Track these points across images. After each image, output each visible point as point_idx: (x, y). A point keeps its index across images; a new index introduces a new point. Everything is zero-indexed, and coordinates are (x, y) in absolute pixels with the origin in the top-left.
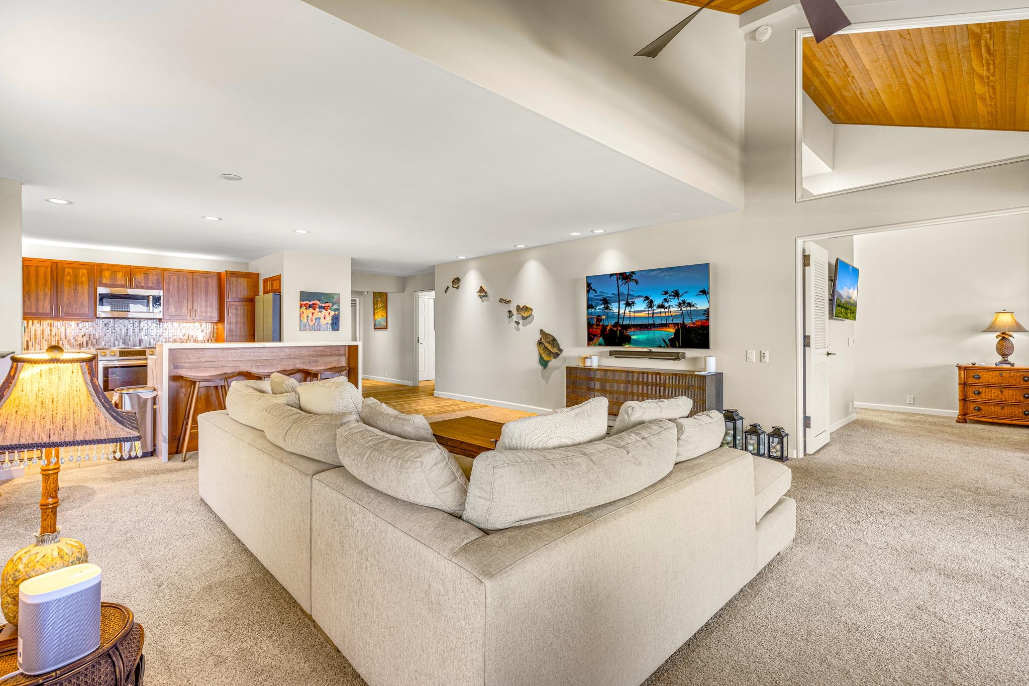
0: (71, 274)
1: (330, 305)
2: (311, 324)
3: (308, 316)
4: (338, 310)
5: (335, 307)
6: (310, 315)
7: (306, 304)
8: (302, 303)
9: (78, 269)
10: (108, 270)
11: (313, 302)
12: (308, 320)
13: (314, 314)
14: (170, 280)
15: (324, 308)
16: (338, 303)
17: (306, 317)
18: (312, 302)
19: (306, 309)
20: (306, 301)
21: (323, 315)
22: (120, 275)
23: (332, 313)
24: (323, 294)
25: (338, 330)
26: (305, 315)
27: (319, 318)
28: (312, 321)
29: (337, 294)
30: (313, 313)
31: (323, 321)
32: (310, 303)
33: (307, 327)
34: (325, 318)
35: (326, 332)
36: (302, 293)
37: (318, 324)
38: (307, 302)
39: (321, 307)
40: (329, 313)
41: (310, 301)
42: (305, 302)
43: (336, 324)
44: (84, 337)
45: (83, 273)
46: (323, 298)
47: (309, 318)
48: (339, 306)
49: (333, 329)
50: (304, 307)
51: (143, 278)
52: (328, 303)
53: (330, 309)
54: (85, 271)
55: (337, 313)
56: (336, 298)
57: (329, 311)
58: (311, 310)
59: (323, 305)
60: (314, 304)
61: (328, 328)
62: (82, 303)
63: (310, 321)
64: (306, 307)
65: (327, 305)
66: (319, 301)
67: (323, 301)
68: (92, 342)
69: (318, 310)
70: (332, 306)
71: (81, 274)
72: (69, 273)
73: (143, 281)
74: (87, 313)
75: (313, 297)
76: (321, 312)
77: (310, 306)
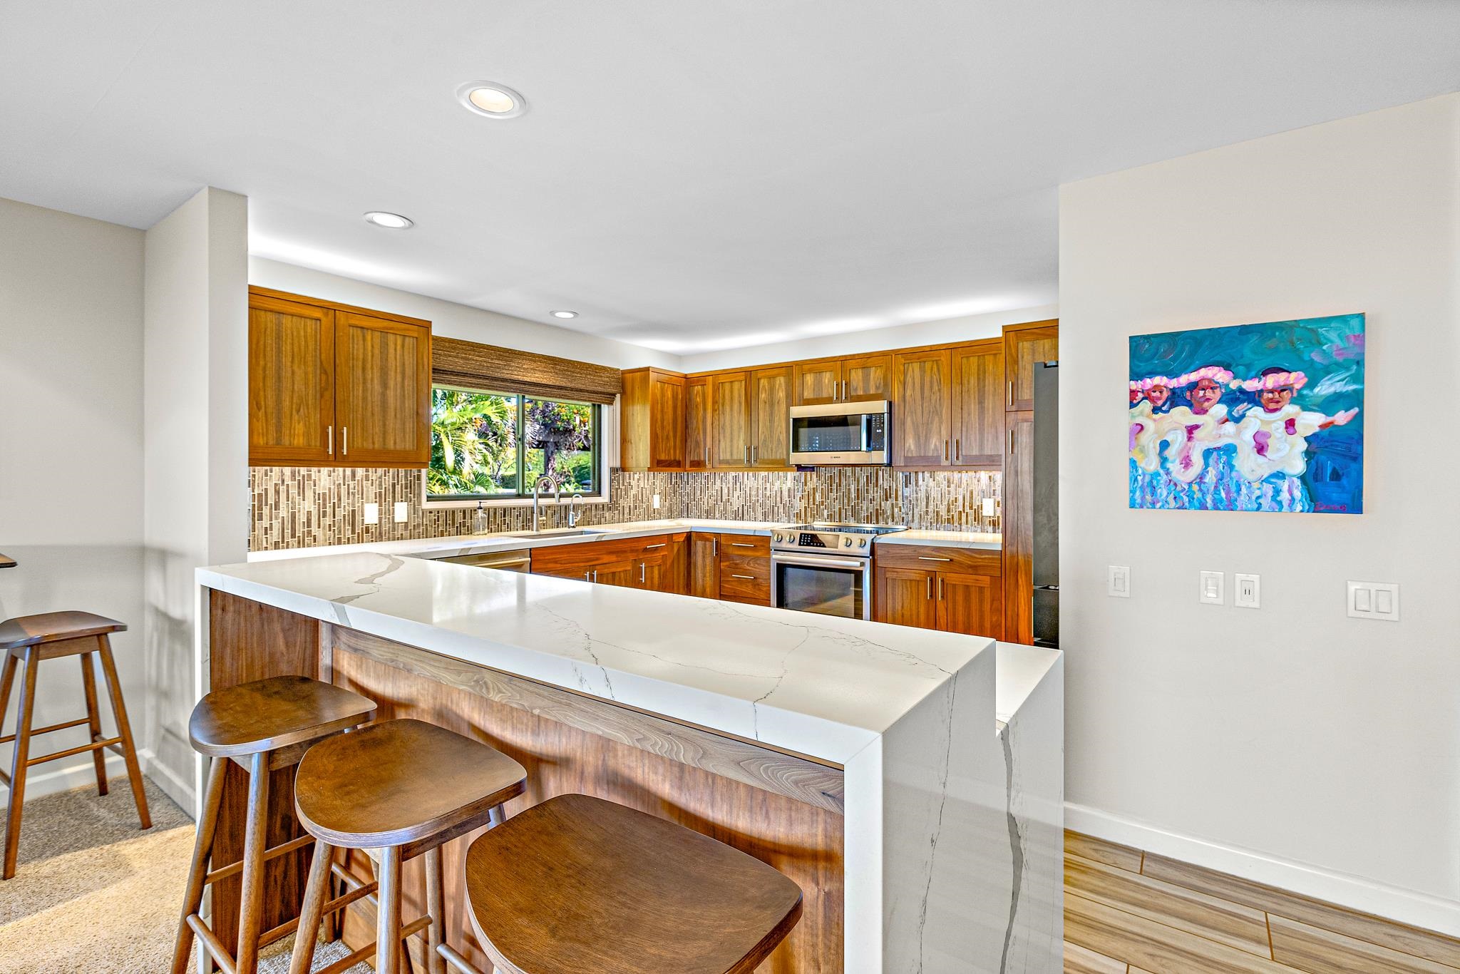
0: (767, 387)
1: (1296, 379)
2: (1184, 477)
3: (1165, 445)
4: (1355, 400)
5: (1325, 388)
6: (1178, 439)
7: (1156, 388)
8: (1134, 385)
9: (774, 377)
10: (810, 371)
11: (1194, 377)
12: (1164, 461)
13: (1196, 433)
14: (905, 374)
15: (1254, 398)
16: (1355, 365)
17: (1154, 448)
18: (1184, 380)
19: (1156, 410)
20: (1152, 374)
21: (1248, 436)
22: (827, 378)
23: (1311, 422)
24: (1245, 330)
25: (1354, 505)
26: (1149, 440)
27: (1230, 450)
28: (1187, 463)
29: (1343, 319)
30: (1191, 430)
31: (1249, 465)
32: (1174, 383)
33: (1163, 492)
34: (1261, 449)
35: (1267, 520)
36: (1136, 343)
37: (1221, 478)
38: (1158, 380)
39: (1234, 398)
40: (1290, 424)
41: (1172, 374)
42: (1149, 383)
43: (1336, 476)
45: (780, 384)
46: (1247, 352)
47: (1171, 452)
48: (1359, 378)
49: (1318, 503)
50: (1146, 406)
51: (861, 378)
52: (1278, 370)
53: (1293, 401)
54: (782, 379)
55: (1341, 418)
56: (1334, 340)
57: (1289, 410)
58: (1182, 415)
59: (1251, 385)
60: (1193, 386)
61: (1285, 496)
62: (779, 440)
63: (1175, 466)
64: (1152, 400)
65: (1271, 381)
66: (1227, 367)
67: (1248, 367)
69: (1220, 410)
70: (1311, 384)
71: (777, 387)
72: (764, 386)
73: (861, 384)
74: (785, 456)
75: (1192, 354)
76: (1237, 420)
77: (1176, 398)
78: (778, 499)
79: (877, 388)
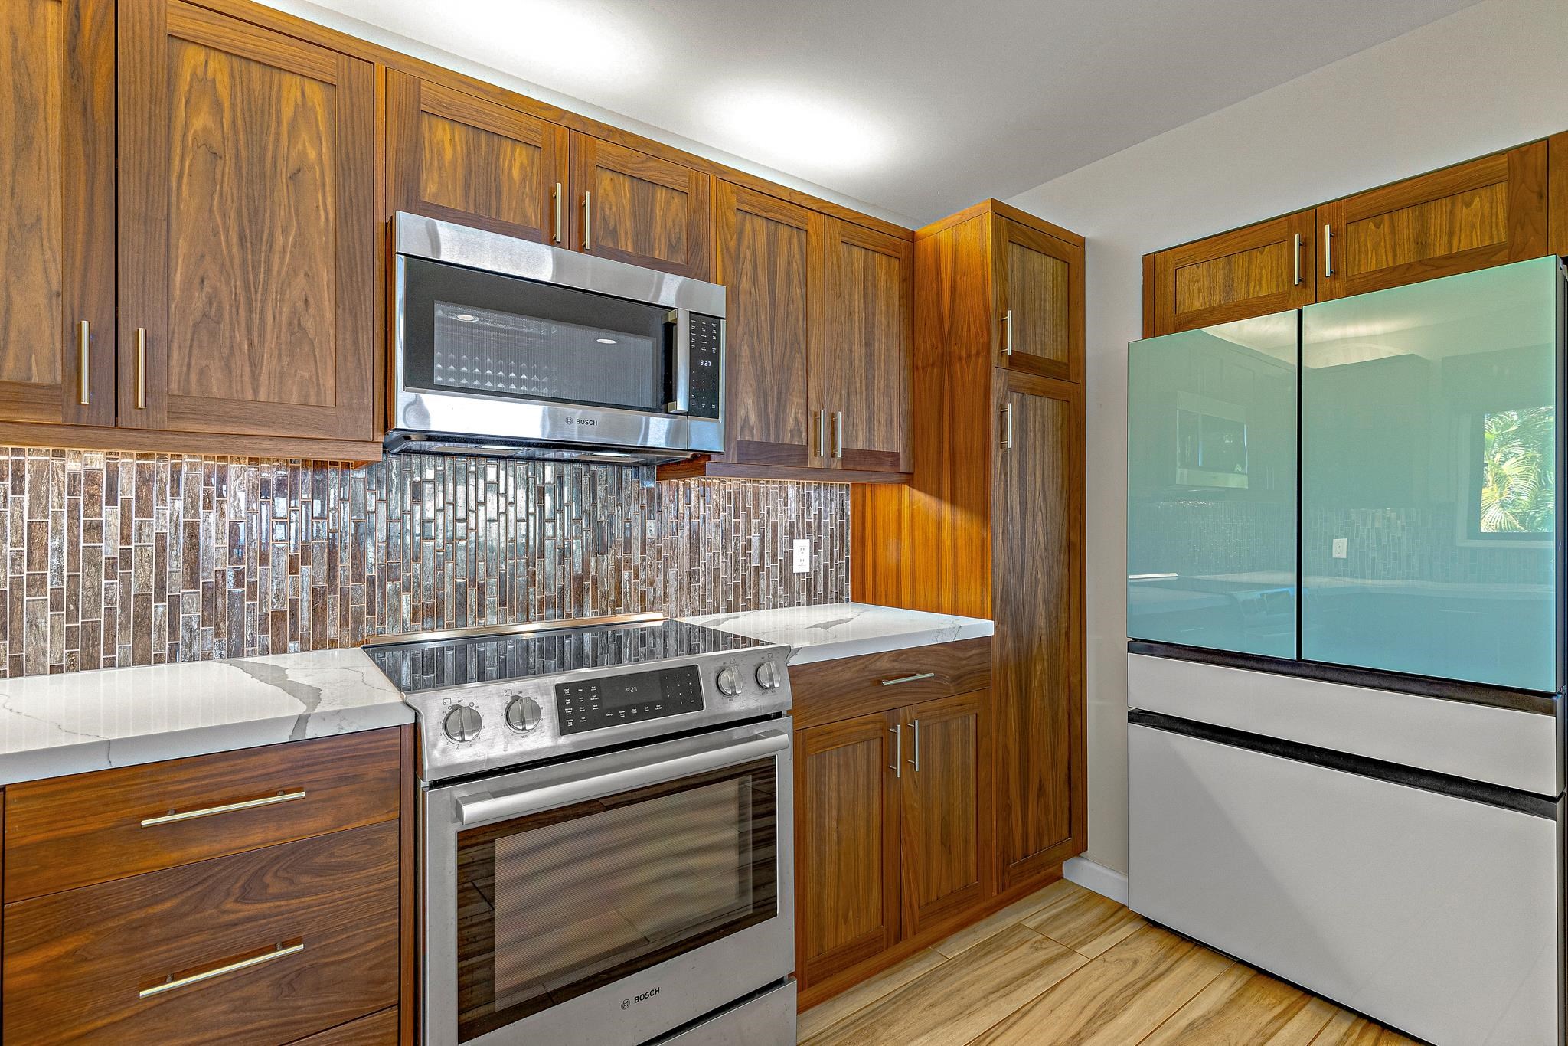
0: (224, 92)
14: (737, 236)
22: (516, 163)
44: (305, 570)
45: (303, 107)
51: (626, 203)
62: (296, 327)
68: (344, 596)
71: (287, 113)
72: (204, 82)
73: (629, 220)
74: (330, 401)
78: (175, 567)
79: (672, 248)
